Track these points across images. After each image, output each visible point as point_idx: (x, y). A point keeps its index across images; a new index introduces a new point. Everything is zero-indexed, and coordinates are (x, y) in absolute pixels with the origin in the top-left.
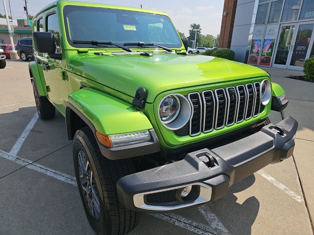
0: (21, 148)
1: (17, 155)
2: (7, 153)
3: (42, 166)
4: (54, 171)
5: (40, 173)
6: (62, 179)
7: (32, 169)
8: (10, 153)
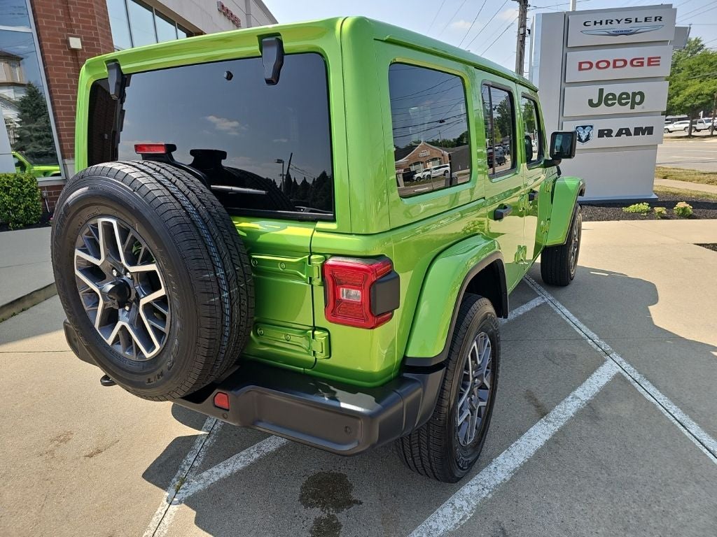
0: (592, 373)
1: (606, 360)
2: (622, 372)
3: (578, 330)
4: (568, 320)
5: (585, 324)
6: (565, 311)
7: (593, 332)
8: (617, 370)
